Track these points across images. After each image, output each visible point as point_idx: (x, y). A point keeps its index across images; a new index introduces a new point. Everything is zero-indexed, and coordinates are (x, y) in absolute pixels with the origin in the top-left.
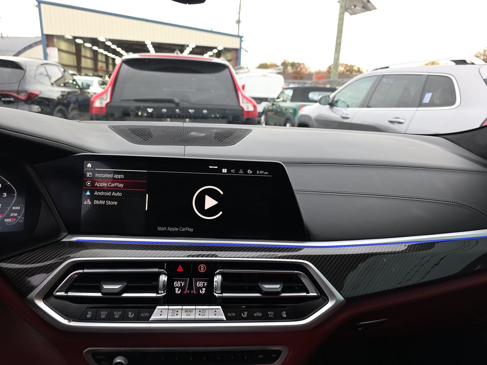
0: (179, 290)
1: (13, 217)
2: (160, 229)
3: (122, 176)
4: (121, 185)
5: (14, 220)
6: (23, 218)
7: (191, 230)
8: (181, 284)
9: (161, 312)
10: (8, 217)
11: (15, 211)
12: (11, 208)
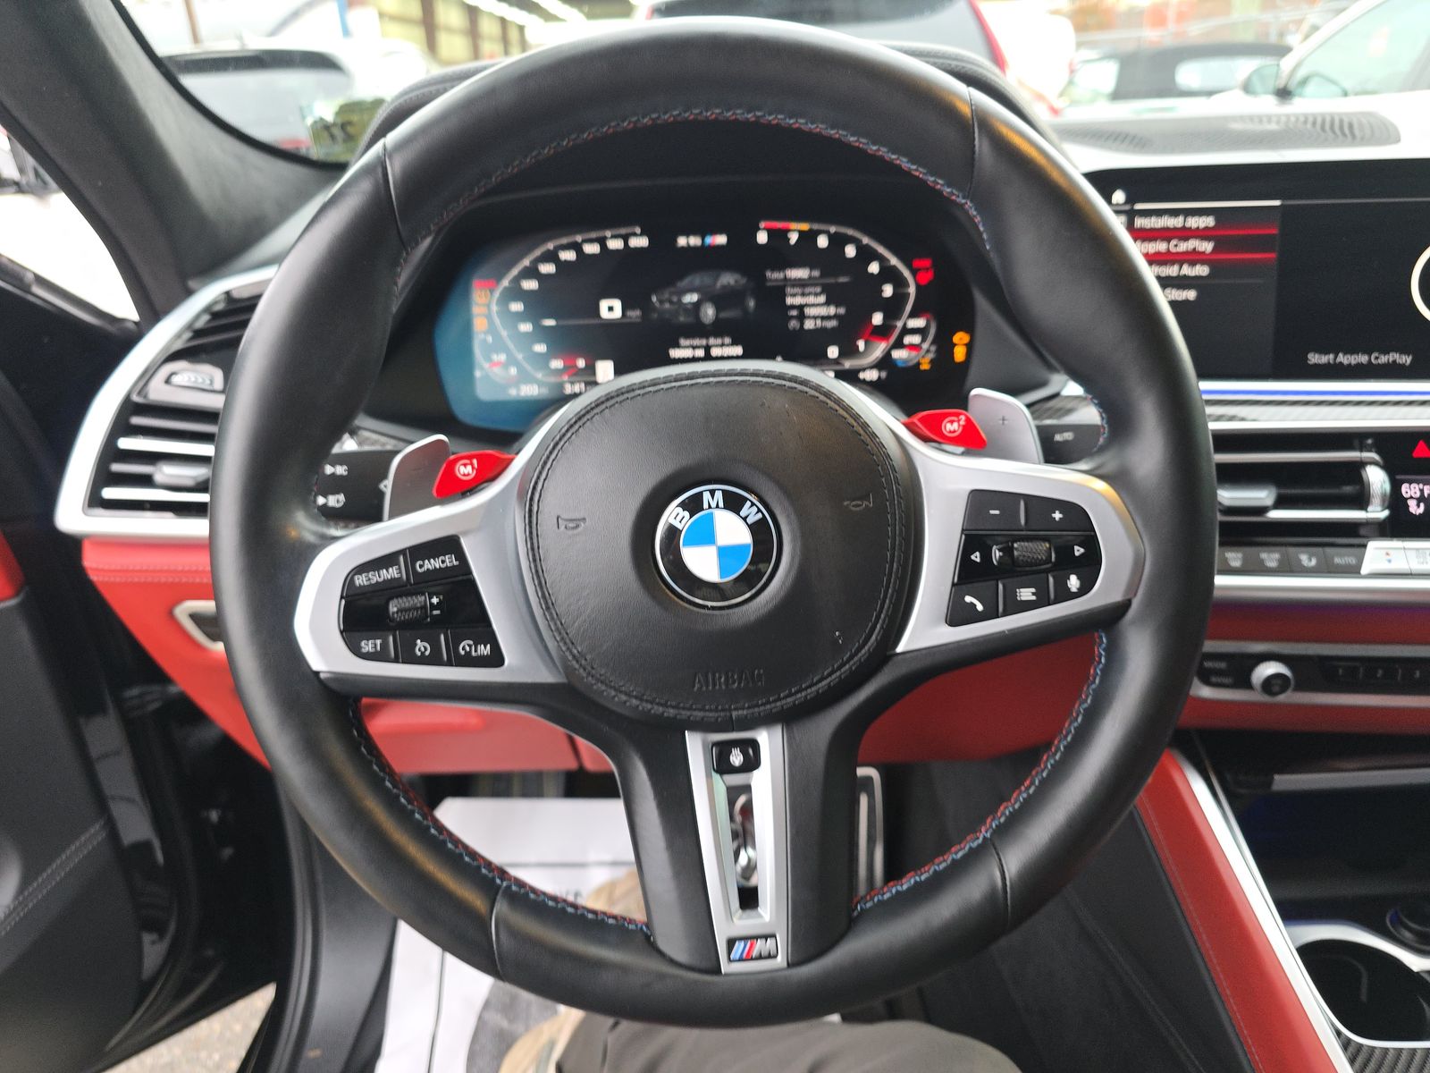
0: (1418, 506)
1: (912, 347)
2: (1315, 358)
3: (1208, 221)
4: (1207, 247)
5: (914, 353)
6: (933, 348)
7: (1406, 360)
8: (1422, 491)
9: (1387, 554)
10: (899, 344)
11: (914, 331)
12: (905, 324)
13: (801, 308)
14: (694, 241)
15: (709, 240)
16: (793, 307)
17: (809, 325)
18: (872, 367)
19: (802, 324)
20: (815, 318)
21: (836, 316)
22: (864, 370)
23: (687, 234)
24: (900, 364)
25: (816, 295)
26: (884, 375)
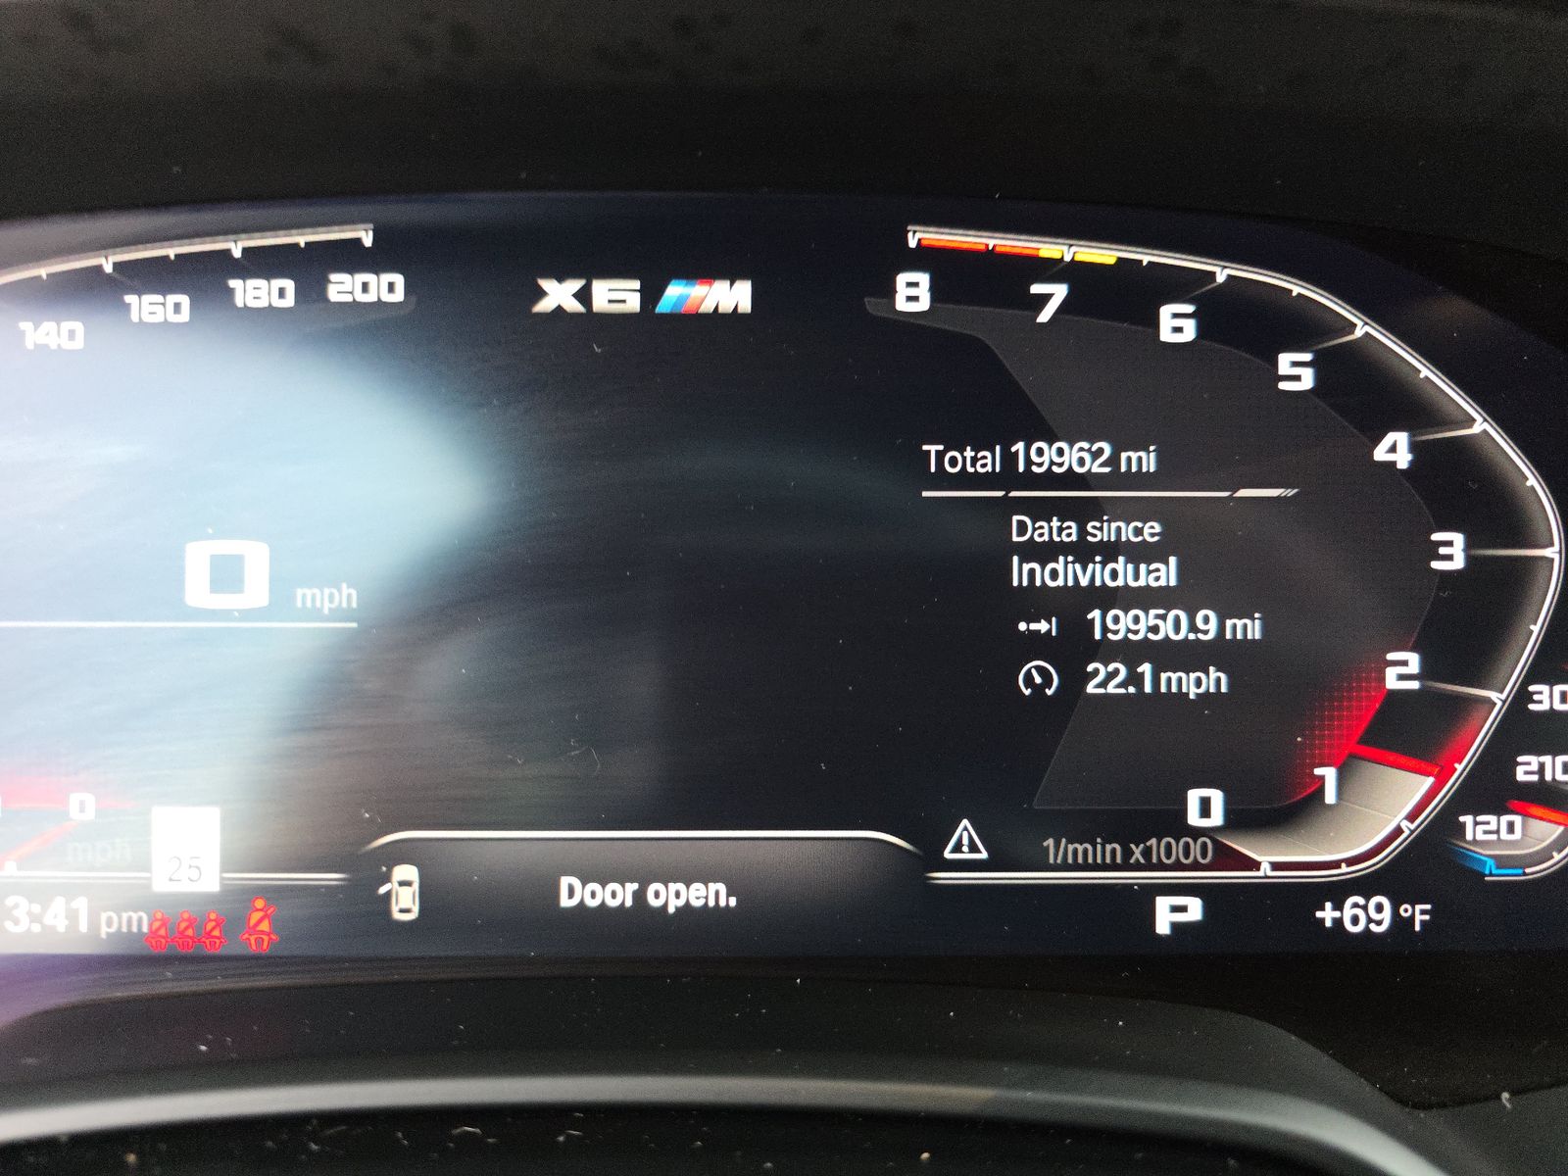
1: (1550, 801)
5: (1555, 830)
10: (1493, 787)
11: (1562, 732)
12: (1523, 696)
13: (1075, 604)
14: (617, 295)
15: (678, 295)
16: (1037, 601)
17: (1105, 680)
18: (1365, 886)
19: (1076, 678)
20: (1132, 652)
21: (1218, 653)
22: (1337, 892)
23: (589, 266)
24: (1494, 874)
25: (1139, 554)
26: (1419, 914)
